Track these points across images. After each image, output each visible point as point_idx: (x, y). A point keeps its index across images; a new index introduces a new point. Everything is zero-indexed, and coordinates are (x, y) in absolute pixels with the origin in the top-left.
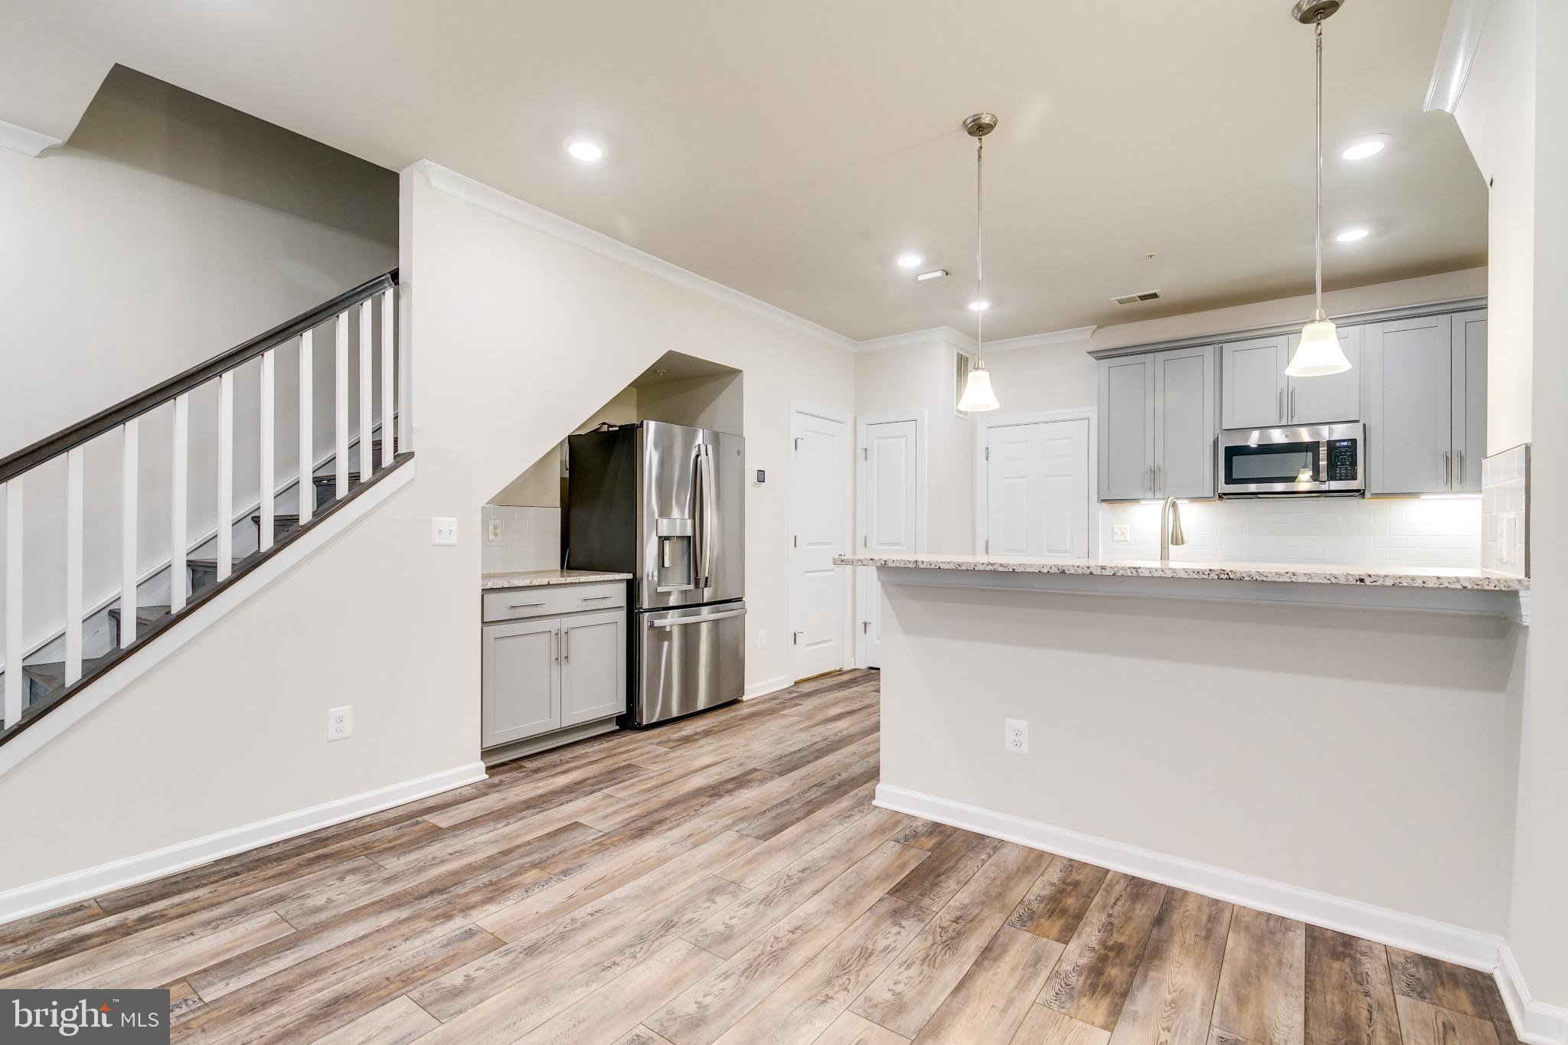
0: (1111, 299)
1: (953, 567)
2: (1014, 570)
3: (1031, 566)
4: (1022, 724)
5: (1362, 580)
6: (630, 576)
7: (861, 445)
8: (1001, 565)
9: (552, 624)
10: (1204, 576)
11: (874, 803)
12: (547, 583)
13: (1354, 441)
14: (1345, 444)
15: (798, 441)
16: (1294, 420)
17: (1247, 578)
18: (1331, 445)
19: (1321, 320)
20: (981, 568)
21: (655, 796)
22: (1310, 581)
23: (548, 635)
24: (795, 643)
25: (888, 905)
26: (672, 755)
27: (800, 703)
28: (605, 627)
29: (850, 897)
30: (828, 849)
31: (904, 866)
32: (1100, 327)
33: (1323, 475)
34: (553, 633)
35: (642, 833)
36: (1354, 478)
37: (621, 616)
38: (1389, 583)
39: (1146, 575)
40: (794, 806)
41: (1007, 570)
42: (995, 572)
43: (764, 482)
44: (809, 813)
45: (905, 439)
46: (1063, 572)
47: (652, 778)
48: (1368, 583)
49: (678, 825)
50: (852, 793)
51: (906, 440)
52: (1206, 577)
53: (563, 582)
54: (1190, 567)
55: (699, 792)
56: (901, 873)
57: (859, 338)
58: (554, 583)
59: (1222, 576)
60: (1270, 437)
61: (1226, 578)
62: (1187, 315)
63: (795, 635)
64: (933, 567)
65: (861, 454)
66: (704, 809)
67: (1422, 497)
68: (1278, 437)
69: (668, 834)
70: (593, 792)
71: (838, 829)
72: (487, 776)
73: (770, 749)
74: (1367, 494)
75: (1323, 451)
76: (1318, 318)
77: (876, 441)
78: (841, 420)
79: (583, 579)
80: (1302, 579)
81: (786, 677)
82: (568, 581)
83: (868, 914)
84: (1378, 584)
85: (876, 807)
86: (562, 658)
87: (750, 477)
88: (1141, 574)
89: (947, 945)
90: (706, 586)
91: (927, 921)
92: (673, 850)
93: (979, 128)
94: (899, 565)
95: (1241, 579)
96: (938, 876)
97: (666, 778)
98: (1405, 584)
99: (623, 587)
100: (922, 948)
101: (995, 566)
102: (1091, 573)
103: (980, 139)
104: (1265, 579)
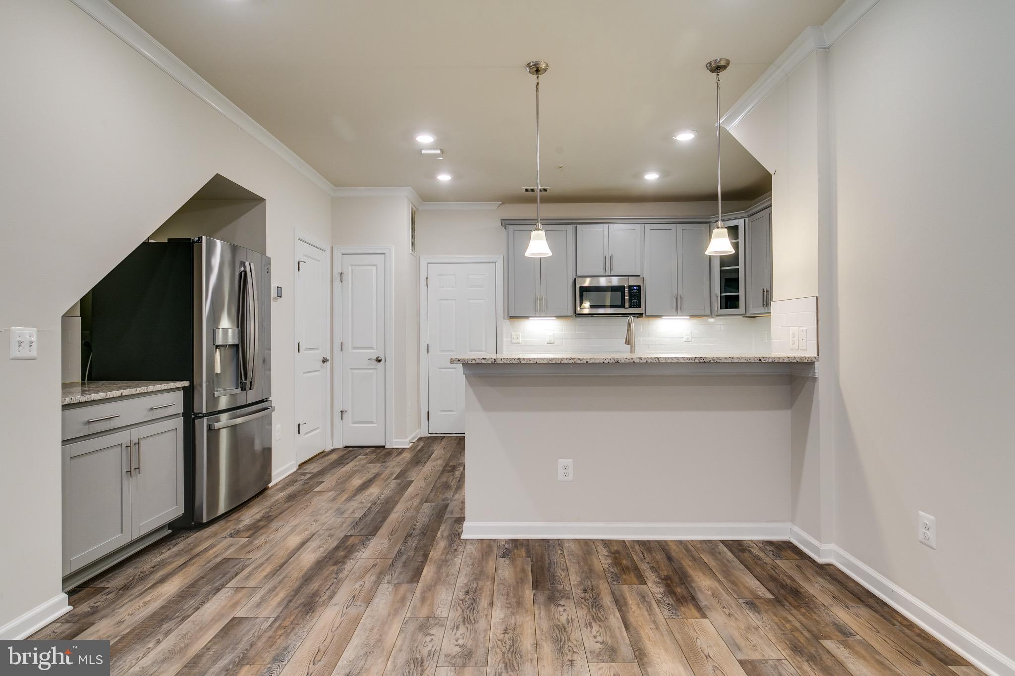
0: (520, 187)
1: (546, 362)
2: (587, 362)
3: (598, 359)
4: (569, 462)
5: (760, 360)
6: (186, 383)
7: (337, 270)
8: (579, 359)
9: (123, 437)
10: (692, 361)
11: (463, 537)
12: (120, 395)
13: (639, 287)
14: (635, 288)
15: (301, 263)
16: (612, 272)
17: (712, 361)
18: (630, 287)
19: (722, 228)
20: (566, 361)
21: (284, 578)
22: (739, 361)
23: (119, 449)
24: (299, 433)
25: (541, 598)
26: (257, 542)
27: (321, 480)
28: (169, 434)
29: (514, 600)
30: (466, 575)
31: (523, 571)
32: (503, 203)
33: (627, 305)
34: (124, 445)
35: (310, 607)
36: (640, 307)
37: (179, 422)
38: (770, 361)
39: (663, 362)
40: (409, 554)
41: (583, 362)
42: (575, 363)
43: (281, 297)
44: (426, 556)
45: (375, 267)
46: (618, 362)
47: (262, 564)
48: (762, 361)
49: (334, 593)
50: (439, 535)
51: (377, 269)
52: (693, 361)
53: (134, 393)
54: (685, 356)
55: (319, 565)
56: (527, 575)
57: (338, 184)
58: (127, 394)
59: (701, 361)
60: (599, 282)
61: (703, 363)
62: (563, 204)
63: (299, 425)
64: (531, 362)
65: (337, 277)
66: (341, 576)
67: (663, 318)
68: (603, 282)
69: (334, 601)
70: (218, 590)
71: (458, 561)
72: (71, 608)
73: (340, 519)
74: (644, 316)
75: (627, 290)
76: (720, 226)
77: (350, 267)
78: (323, 248)
79: (151, 388)
80: (736, 361)
81: (293, 462)
82: (138, 392)
83: (536, 606)
84: (766, 361)
85: (465, 541)
86: (133, 470)
87: (274, 293)
88: (661, 362)
89: (596, 606)
90: (250, 389)
91: (571, 597)
92: (353, 611)
93: (536, 69)
94: (506, 362)
95: (709, 362)
96: (549, 570)
97: (277, 561)
98: (776, 361)
99: (180, 394)
100: (585, 613)
101: (575, 360)
102: (634, 362)
103: (538, 77)
104: (720, 361)
